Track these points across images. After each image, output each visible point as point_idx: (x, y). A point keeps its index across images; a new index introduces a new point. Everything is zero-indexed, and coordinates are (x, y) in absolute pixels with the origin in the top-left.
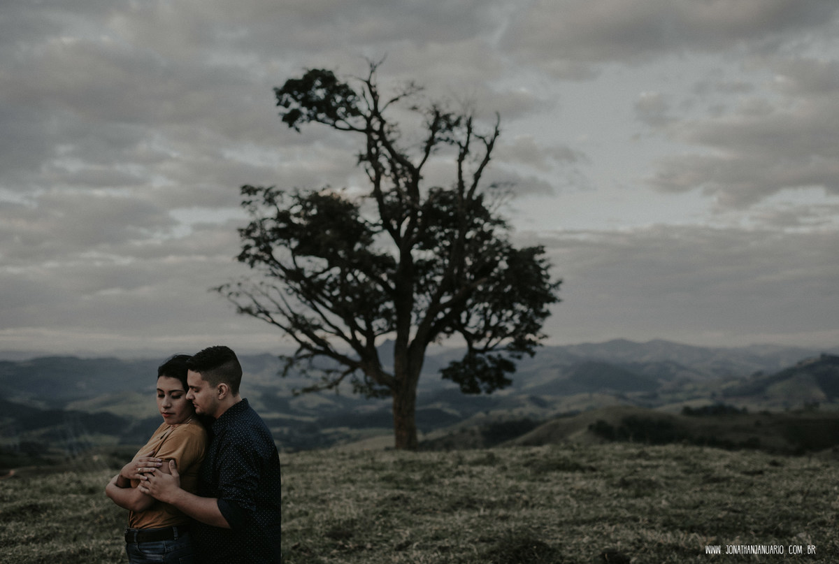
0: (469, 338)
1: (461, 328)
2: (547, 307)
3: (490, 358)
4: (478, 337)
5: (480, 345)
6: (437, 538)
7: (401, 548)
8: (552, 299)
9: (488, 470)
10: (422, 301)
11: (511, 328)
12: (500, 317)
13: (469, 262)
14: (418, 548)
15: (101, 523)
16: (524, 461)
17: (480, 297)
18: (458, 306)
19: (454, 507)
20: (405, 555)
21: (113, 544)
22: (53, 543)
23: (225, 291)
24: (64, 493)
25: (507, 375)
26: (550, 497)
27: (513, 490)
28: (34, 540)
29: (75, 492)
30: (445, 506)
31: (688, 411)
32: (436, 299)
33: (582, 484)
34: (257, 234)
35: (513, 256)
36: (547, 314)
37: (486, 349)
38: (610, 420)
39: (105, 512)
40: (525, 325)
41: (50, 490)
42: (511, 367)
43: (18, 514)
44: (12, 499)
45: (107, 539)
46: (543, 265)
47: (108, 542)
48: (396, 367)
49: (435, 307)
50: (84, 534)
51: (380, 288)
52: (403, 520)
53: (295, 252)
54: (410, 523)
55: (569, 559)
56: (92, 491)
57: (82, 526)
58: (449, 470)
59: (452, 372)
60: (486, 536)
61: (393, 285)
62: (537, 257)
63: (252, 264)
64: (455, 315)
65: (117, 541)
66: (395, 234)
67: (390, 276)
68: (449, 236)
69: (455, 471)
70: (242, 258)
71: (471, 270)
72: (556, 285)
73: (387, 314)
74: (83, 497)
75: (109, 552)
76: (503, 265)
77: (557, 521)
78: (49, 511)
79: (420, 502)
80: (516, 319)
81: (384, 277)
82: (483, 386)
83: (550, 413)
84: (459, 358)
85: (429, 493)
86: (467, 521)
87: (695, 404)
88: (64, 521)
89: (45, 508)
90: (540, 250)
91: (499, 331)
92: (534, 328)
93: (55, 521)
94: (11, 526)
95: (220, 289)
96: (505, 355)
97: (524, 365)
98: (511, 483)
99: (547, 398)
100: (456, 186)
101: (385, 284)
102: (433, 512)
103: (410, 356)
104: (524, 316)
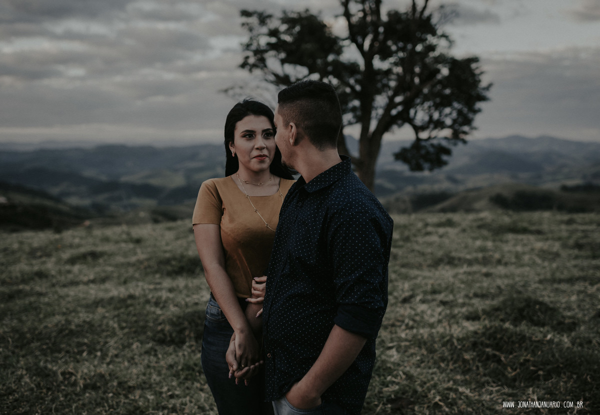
0: (417, 129)
1: (411, 121)
2: (479, 105)
3: (432, 145)
4: (423, 128)
5: (424, 135)
6: (434, 292)
7: (406, 300)
8: (483, 99)
9: (452, 231)
10: (381, 101)
11: (448, 122)
12: (440, 113)
13: (417, 70)
14: (423, 301)
15: (146, 268)
16: (475, 224)
17: (426, 98)
18: (408, 104)
19: (436, 263)
20: (411, 308)
21: (155, 289)
22: (108, 285)
23: (231, 92)
24: (117, 242)
25: (445, 158)
26: (518, 256)
27: (483, 249)
28: (93, 281)
29: (125, 241)
30: (429, 262)
31: (565, 188)
32: (391, 99)
33: (539, 245)
34: (254, 47)
35: (454, 64)
36: (479, 111)
37: (429, 138)
38: (506, 193)
39: (148, 260)
40: (460, 120)
41: (106, 240)
42: (448, 152)
43: (82, 258)
44: (79, 246)
45: (150, 283)
46: (477, 72)
47: (152, 287)
48: (361, 152)
49: (391, 105)
50: (132, 278)
51: (348, 90)
52: (399, 275)
53: (283, 62)
54: (406, 277)
55: (570, 317)
56: (138, 241)
57: (131, 270)
58: (419, 230)
59: (402, 155)
60: (479, 291)
61: (358, 88)
62: (474, 66)
63: (250, 71)
64: (406, 111)
65: (158, 286)
66: (360, 47)
67: (357, 81)
68: (403, 49)
69: (423, 231)
70: (243, 66)
71: (419, 75)
72: (488, 88)
73: (354, 109)
74: (131, 246)
75: (153, 297)
76: (445, 71)
77: (537, 279)
78: (106, 257)
79: (407, 257)
80: (454, 115)
81: (352, 81)
82: (426, 165)
83: (461, 188)
84: (408, 145)
85: (413, 251)
86: (455, 276)
87: (571, 183)
88: (117, 266)
89: (102, 254)
90: (475, 60)
91: (439, 125)
92: (468, 122)
93: (110, 265)
94: (76, 268)
95: (226, 91)
96: (444, 143)
97: (458, 150)
98: (478, 243)
99: (459, 177)
100: (410, 10)
101: (352, 88)
102: (419, 267)
103: (371, 143)
104: (460, 112)
